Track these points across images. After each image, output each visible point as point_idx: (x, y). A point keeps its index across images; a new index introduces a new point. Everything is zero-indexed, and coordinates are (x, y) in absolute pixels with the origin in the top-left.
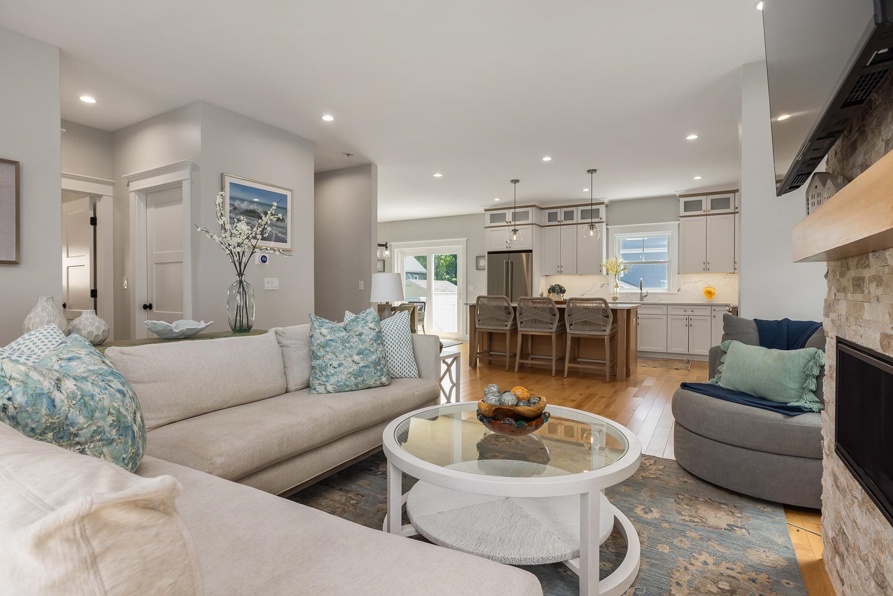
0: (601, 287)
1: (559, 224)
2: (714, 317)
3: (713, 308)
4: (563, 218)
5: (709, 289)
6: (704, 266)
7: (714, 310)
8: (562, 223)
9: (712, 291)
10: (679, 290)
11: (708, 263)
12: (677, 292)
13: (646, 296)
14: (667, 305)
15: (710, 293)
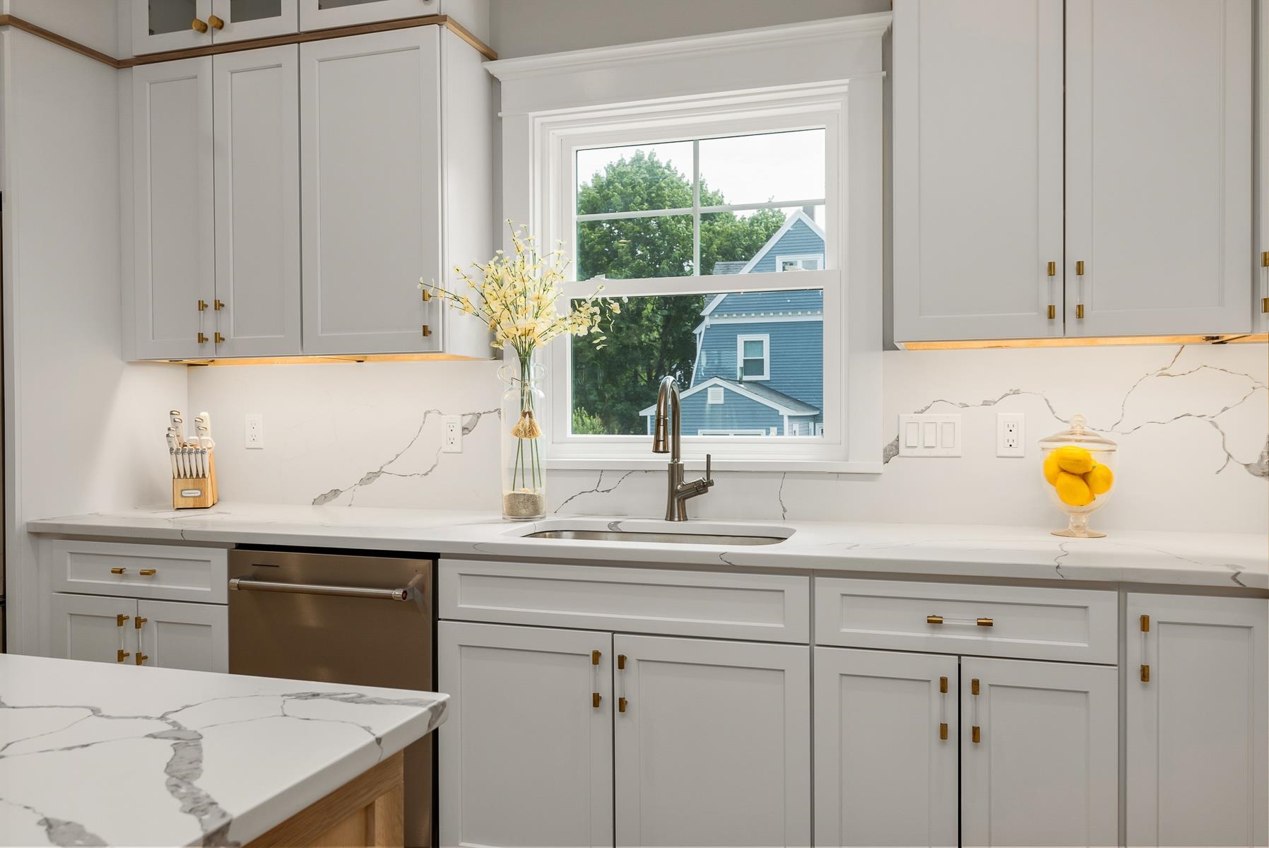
0: (465, 430)
1: (205, 40)
2: (1145, 674)
3: (1139, 603)
4: (225, 12)
5: (1075, 449)
6: (1048, 293)
7: (1145, 623)
8: (220, 38)
9: (1097, 457)
10: (892, 452)
11: (1080, 268)
12: (876, 465)
13: (701, 488)
14: (812, 572)
15: (1084, 477)
